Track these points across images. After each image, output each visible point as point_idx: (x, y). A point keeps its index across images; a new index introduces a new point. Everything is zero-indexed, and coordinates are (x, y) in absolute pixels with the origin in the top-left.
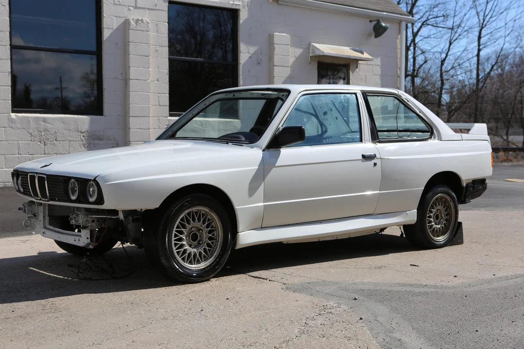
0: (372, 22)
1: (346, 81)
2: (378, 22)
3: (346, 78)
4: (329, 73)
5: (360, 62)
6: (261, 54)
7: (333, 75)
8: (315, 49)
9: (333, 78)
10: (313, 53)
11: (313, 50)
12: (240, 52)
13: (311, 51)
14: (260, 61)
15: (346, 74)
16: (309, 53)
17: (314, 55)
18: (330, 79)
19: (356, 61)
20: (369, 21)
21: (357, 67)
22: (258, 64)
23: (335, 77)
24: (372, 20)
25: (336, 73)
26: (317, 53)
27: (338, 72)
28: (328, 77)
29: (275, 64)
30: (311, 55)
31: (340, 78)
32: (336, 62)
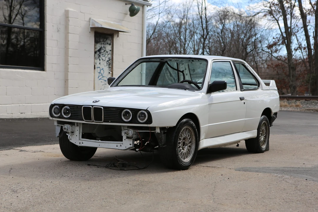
0: (127, 5)
1: (111, 45)
2: (132, 5)
3: (111, 43)
4: (101, 40)
5: (120, 33)
6: (60, 24)
7: (103, 41)
8: (95, 22)
9: (104, 44)
10: (92, 25)
11: (92, 23)
12: (46, 22)
13: (91, 24)
14: (59, 29)
15: (111, 41)
16: (90, 25)
17: (93, 26)
18: (101, 44)
19: (117, 32)
20: (125, 4)
21: (118, 36)
22: (58, 31)
23: (105, 43)
24: (127, 3)
25: (105, 40)
26: (97, 25)
27: (106, 40)
28: (101, 43)
29: (70, 32)
30: (91, 26)
31: (108, 43)
32: (106, 32)
